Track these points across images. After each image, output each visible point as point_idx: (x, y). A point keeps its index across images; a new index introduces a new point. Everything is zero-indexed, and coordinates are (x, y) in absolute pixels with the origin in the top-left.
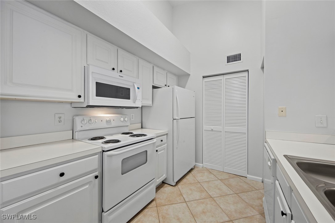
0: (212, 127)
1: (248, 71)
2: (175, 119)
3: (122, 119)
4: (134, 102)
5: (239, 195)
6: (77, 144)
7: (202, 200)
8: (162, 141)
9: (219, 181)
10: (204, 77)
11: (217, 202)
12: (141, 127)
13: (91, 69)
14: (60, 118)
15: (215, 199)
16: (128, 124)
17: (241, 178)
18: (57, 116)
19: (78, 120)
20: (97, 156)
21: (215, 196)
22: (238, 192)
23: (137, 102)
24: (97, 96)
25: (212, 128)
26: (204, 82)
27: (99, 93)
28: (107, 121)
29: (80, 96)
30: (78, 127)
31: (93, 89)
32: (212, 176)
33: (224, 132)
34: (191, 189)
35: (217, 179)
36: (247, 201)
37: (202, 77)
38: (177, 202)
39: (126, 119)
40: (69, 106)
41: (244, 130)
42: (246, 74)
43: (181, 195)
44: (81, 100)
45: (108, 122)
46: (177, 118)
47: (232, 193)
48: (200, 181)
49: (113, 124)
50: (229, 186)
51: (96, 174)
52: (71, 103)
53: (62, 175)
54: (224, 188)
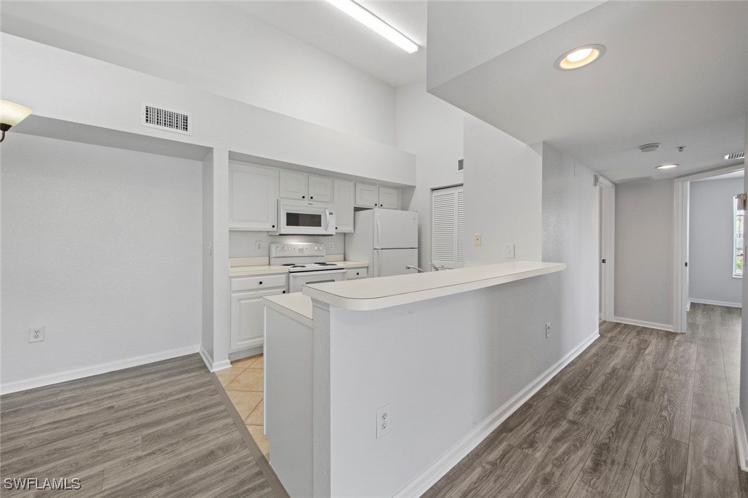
2: (376, 249)
3: (316, 248)
4: (326, 230)
6: (272, 267)
8: (358, 274)
10: (434, 190)
12: (343, 259)
13: (283, 202)
14: (259, 245)
16: (324, 254)
18: (257, 243)
19: (273, 247)
20: (284, 275)
23: (329, 229)
24: (287, 225)
26: (433, 197)
27: (289, 223)
28: (299, 250)
29: (273, 226)
30: (273, 254)
31: (284, 219)
37: (429, 190)
39: (321, 248)
40: (266, 234)
44: (275, 229)
45: (301, 250)
46: (378, 248)
49: (306, 253)
51: (284, 290)
52: (268, 232)
53: (261, 283)
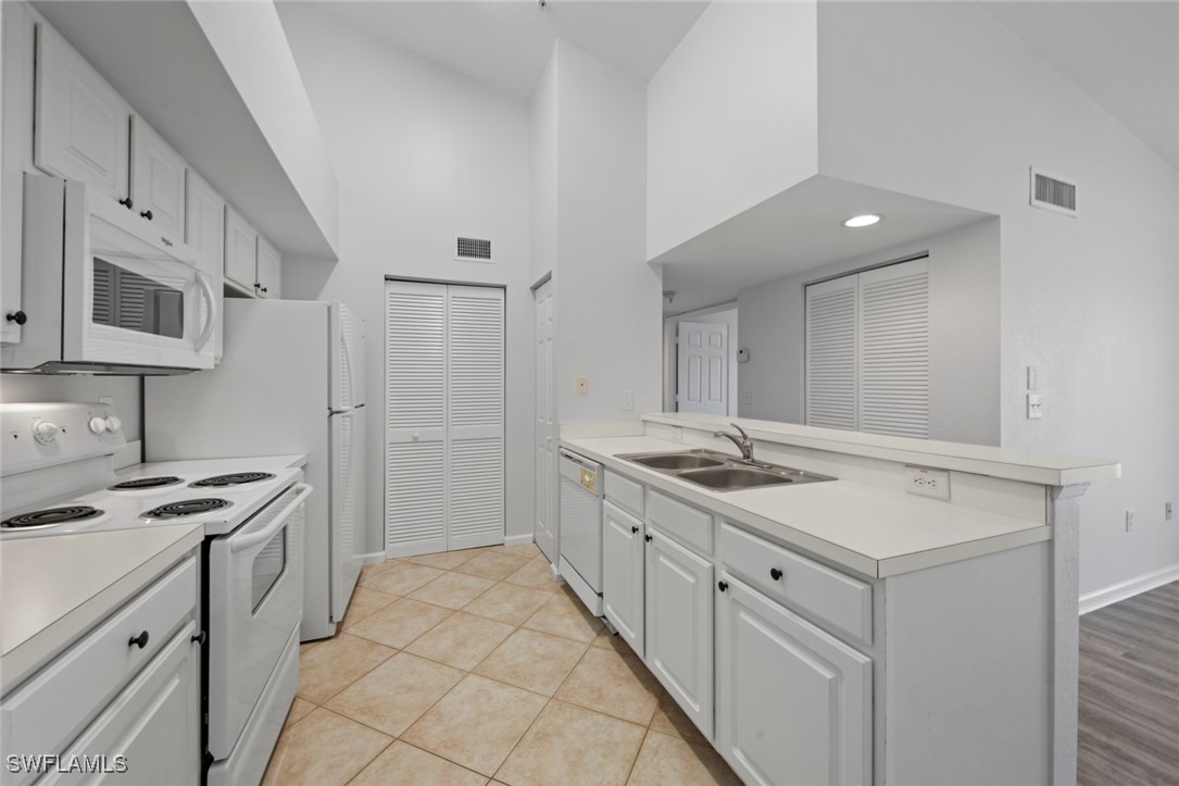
0: (416, 432)
1: (504, 288)
2: (338, 412)
3: (99, 421)
4: (197, 350)
5: (508, 580)
7: (438, 627)
9: (450, 573)
10: (388, 279)
11: (475, 613)
12: (138, 456)
15: (466, 609)
16: (121, 444)
17: (493, 548)
21: (461, 605)
22: (502, 577)
23: (204, 349)
25: (416, 434)
26: (388, 296)
28: (39, 437)
29: (20, 318)
32: (427, 570)
33: (450, 442)
34: (392, 621)
35: (443, 572)
36: (527, 584)
37: (383, 278)
38: (375, 665)
39: (114, 423)
41: (496, 429)
42: (499, 294)
43: (374, 644)
45: (45, 440)
47: (492, 583)
48: (403, 594)
49: (65, 450)
50: (478, 573)
51: (193, 627)
54: (472, 582)
